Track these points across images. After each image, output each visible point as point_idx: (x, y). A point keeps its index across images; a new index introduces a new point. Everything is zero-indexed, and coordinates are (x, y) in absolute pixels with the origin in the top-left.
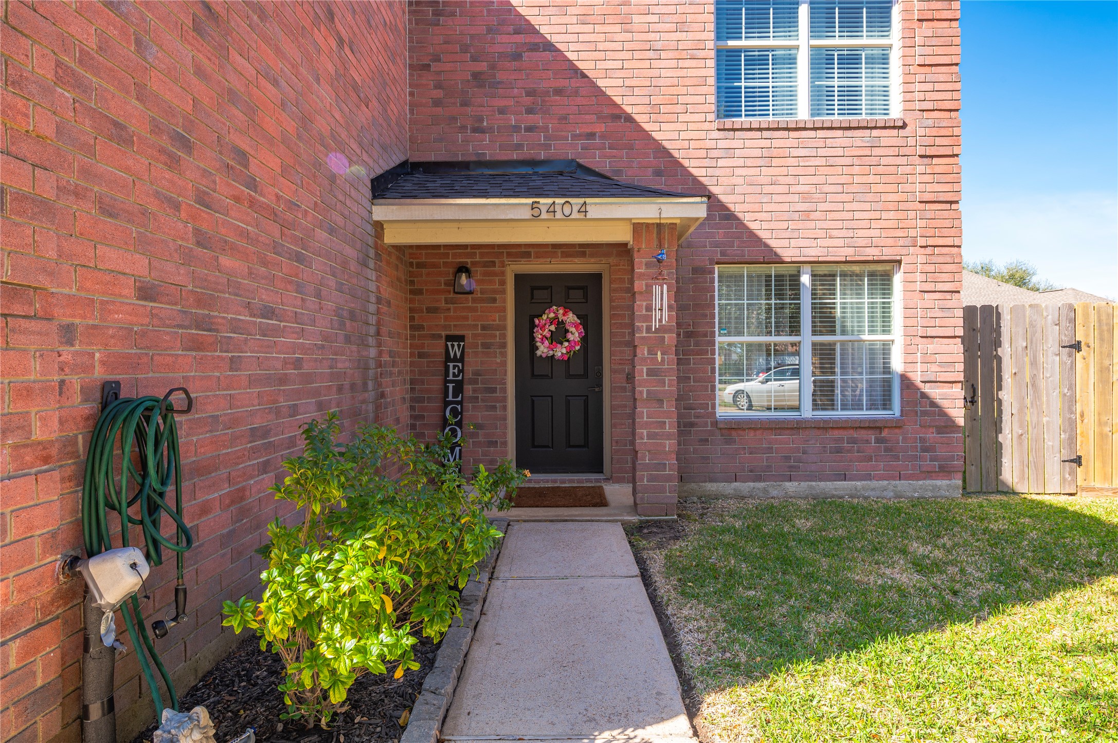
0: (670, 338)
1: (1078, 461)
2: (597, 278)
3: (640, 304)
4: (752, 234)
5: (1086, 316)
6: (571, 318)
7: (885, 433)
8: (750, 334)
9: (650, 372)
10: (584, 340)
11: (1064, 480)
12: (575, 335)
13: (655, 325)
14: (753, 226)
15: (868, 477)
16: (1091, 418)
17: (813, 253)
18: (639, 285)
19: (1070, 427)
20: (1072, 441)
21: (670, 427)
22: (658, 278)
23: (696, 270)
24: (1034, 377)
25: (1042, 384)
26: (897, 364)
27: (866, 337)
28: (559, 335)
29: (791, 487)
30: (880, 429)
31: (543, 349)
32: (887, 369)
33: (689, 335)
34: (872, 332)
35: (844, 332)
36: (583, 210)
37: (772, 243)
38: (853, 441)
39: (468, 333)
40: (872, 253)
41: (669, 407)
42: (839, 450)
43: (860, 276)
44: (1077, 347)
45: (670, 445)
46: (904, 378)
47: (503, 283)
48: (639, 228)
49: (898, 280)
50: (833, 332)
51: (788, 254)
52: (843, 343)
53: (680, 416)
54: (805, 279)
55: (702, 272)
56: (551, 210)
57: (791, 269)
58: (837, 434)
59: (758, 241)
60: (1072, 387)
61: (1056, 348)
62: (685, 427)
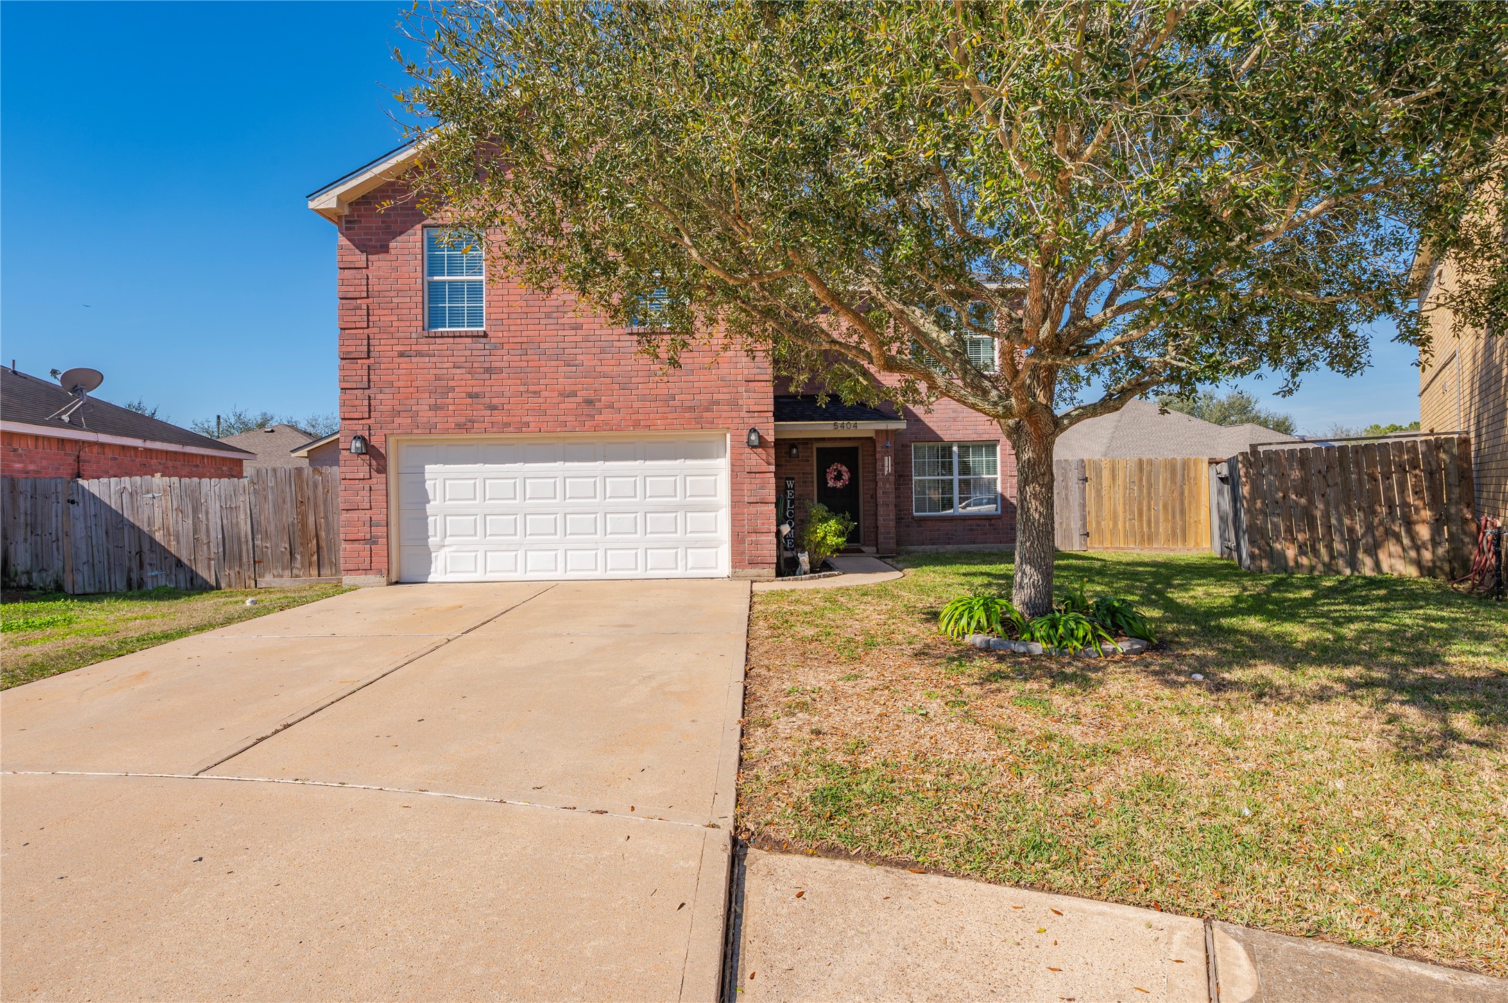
0: (892, 479)
1: (1087, 535)
2: (856, 449)
3: (879, 464)
4: (929, 428)
5: (1090, 465)
6: (844, 468)
7: (993, 522)
8: (929, 475)
9: (884, 493)
10: (850, 479)
11: (1081, 544)
12: (846, 477)
13: (886, 473)
14: (929, 424)
15: (986, 543)
16: (1093, 514)
17: (959, 436)
18: (878, 456)
19: (1084, 518)
20: (1084, 525)
21: (892, 516)
22: (887, 454)
23: (903, 446)
24: (1066, 495)
25: (1071, 498)
26: (999, 489)
27: (984, 476)
28: (838, 477)
29: (949, 547)
30: (991, 519)
31: (831, 484)
32: (996, 492)
33: (900, 476)
34: (988, 474)
35: (975, 474)
36: (855, 426)
37: (938, 432)
38: (978, 525)
39: (796, 476)
40: (985, 437)
41: (892, 507)
42: (971, 530)
43: (982, 446)
44: (1086, 480)
45: (892, 524)
46: (1002, 495)
47: (812, 452)
48: (877, 432)
49: (998, 448)
50: (969, 474)
51: (947, 437)
52: (975, 479)
53: (897, 514)
54: (955, 449)
55: (906, 446)
56: (842, 426)
57: (949, 444)
58: (970, 522)
59: (933, 431)
60: (1084, 499)
61: (1076, 481)
62: (899, 519)
